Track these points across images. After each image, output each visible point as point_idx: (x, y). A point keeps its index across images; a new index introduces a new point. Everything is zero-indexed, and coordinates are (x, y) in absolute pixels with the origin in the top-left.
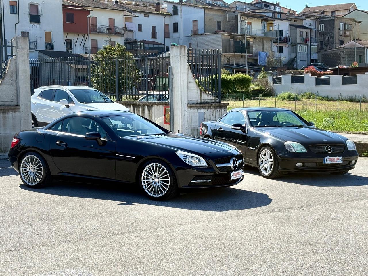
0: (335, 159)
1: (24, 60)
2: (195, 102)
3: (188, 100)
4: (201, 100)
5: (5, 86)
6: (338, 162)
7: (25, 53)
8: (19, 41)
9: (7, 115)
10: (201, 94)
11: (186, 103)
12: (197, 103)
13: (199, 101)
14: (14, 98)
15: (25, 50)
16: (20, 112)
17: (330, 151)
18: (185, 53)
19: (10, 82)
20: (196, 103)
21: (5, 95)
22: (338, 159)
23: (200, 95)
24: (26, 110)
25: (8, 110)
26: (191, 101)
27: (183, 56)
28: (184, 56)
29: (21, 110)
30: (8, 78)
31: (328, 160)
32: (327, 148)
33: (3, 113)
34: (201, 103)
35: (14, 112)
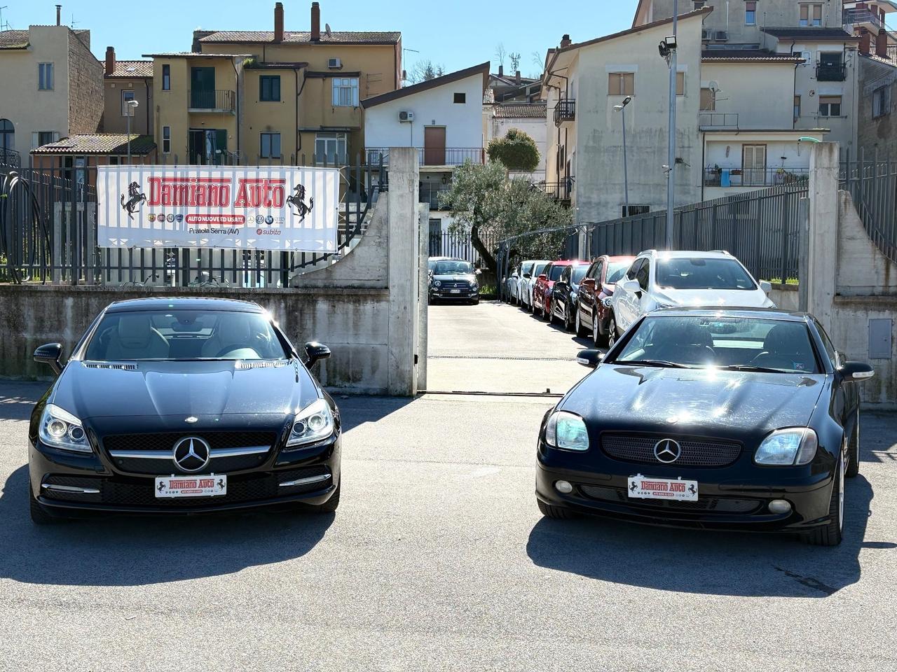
0: (669, 485)
1: (402, 196)
2: (868, 291)
3: (837, 287)
4: (887, 286)
5: (366, 248)
6: (677, 496)
7: (405, 178)
8: (394, 156)
9: (362, 307)
10: (887, 269)
11: (829, 294)
12: (873, 295)
13: (879, 290)
14: (382, 272)
15: (404, 175)
16: (388, 301)
17: (666, 457)
18: (830, 161)
19: (378, 241)
20: (869, 293)
21: (366, 267)
22: (680, 488)
23: (883, 272)
24: (401, 299)
25: (365, 297)
26: (852, 289)
27: (824, 170)
28: (829, 168)
29: (391, 298)
30: (371, 233)
31: (639, 487)
32: (662, 447)
33: (354, 302)
34: (885, 294)
35: (377, 302)
